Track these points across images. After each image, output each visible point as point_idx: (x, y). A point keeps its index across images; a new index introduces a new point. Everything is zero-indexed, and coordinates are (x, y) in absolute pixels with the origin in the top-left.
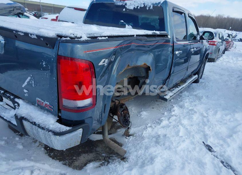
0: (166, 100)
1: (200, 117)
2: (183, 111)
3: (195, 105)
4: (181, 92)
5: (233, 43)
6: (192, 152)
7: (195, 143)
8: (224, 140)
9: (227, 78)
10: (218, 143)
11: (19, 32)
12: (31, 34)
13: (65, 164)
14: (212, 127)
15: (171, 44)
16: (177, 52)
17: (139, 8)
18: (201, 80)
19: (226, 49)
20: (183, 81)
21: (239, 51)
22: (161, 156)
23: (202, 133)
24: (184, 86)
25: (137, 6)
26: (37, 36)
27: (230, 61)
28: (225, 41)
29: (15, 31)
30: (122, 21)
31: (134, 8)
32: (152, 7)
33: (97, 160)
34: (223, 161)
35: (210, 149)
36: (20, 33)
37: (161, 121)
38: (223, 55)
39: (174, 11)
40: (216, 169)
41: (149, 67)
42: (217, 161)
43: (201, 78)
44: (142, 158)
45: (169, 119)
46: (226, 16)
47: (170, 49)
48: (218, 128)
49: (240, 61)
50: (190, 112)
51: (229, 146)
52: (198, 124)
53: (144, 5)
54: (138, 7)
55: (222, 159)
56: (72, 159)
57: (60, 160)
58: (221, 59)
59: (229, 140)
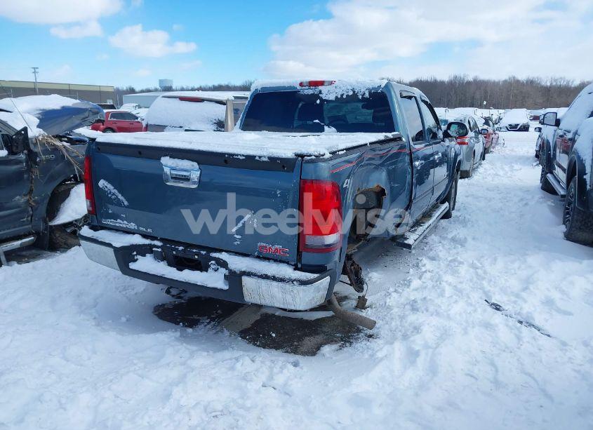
0: (409, 246)
1: (471, 270)
2: (439, 264)
3: (458, 253)
4: (425, 237)
5: (497, 135)
6: (473, 314)
7: (474, 303)
8: (517, 296)
9: (501, 204)
10: (508, 301)
11: (237, 155)
12: (260, 157)
13: (287, 352)
14: (493, 280)
15: (408, 151)
16: (417, 163)
17: (344, 97)
18: (454, 213)
19: (485, 149)
20: (427, 215)
21: (512, 150)
22: (428, 324)
23: (481, 291)
24: (431, 222)
25: (340, 93)
26: (268, 158)
27: (498, 173)
28: (481, 133)
29: (227, 154)
30: (317, 121)
31: (337, 97)
32: (367, 95)
33: (332, 341)
34: (522, 320)
35: (497, 307)
36: (239, 157)
37: (410, 282)
38: (483, 162)
39: (402, 97)
40: (513, 331)
41: (383, 190)
42: (512, 322)
43: (453, 209)
44: (400, 331)
45: (420, 278)
46: (470, 78)
47: (407, 159)
48: (503, 282)
49: (517, 170)
50: (452, 264)
51: (525, 301)
52: (471, 280)
53: (354, 92)
54: (342, 95)
55: (519, 318)
56: (292, 345)
57: (277, 348)
58: (481, 170)
59: (524, 294)
